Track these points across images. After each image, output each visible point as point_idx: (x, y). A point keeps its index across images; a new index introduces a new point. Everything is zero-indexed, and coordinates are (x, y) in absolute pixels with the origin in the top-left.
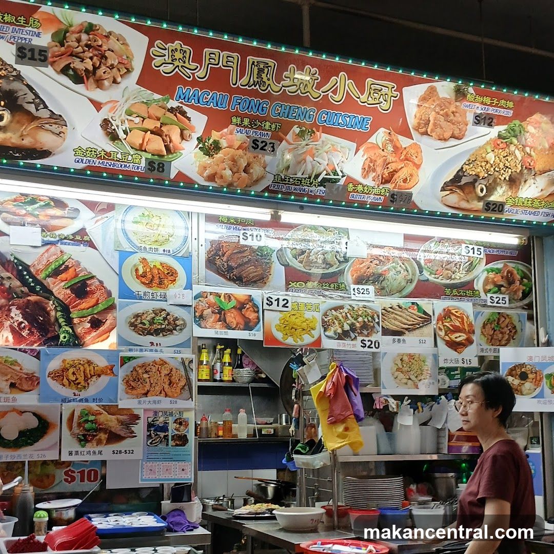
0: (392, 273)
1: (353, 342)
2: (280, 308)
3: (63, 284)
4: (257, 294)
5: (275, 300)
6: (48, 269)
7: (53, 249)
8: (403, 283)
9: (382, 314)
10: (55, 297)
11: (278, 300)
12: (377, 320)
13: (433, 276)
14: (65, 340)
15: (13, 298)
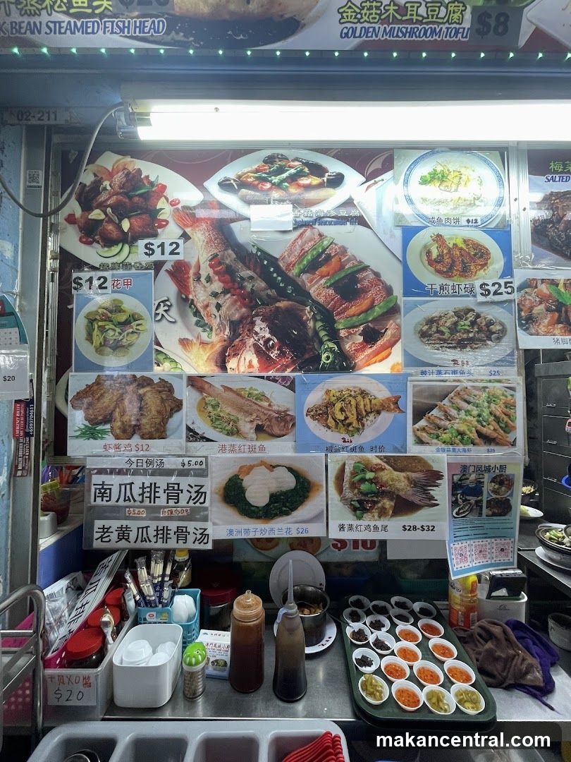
3: (323, 281)
6: (303, 260)
7: (308, 233)
10: (313, 300)
14: (328, 361)
15: (257, 305)
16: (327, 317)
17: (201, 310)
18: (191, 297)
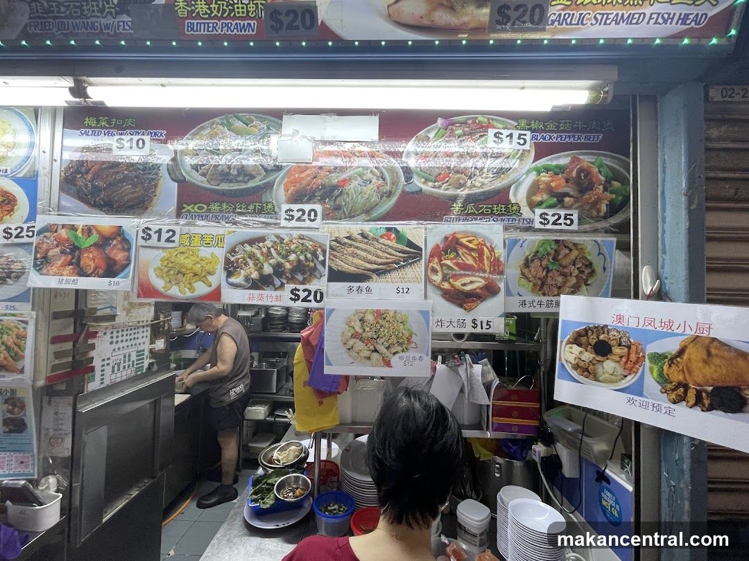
0: (354, 183)
1: (278, 293)
2: (163, 243)
4: (131, 224)
5: (155, 233)
8: (374, 199)
9: (331, 248)
11: (159, 232)
12: (321, 258)
13: (430, 184)
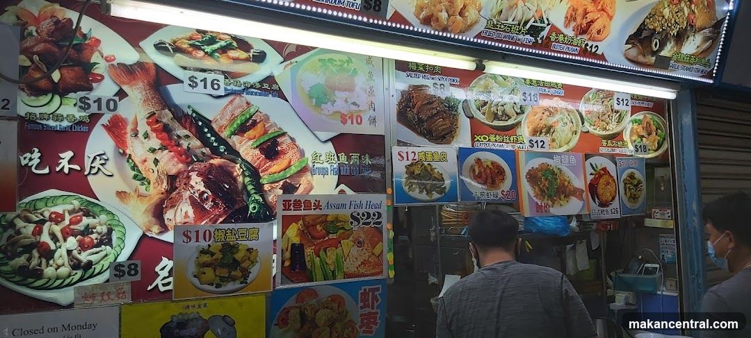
0: (560, 125)
3: (251, 142)
7: (238, 100)
8: (569, 136)
10: (242, 159)
13: (592, 127)
14: (254, 211)
15: (192, 162)
16: (254, 173)
17: (139, 165)
18: (128, 152)
